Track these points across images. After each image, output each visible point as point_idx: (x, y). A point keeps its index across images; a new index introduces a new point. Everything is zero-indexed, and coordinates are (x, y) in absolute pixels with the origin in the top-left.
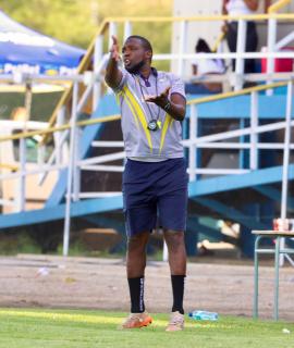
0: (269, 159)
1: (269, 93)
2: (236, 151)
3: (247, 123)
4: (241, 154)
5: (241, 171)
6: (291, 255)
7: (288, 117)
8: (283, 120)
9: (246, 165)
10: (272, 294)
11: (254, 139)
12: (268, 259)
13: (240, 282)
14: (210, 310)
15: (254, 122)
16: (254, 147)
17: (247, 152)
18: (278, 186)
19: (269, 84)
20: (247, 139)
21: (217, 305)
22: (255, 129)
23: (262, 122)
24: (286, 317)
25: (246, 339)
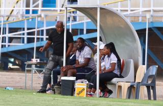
0: (30, 40)
1: (30, 20)
2: (20, 38)
3: (24, 29)
4: (22, 39)
5: (22, 44)
6: (37, 70)
7: (36, 28)
8: (35, 28)
9: (23, 42)
10: (30, 82)
11: (26, 34)
12: (29, 71)
13: (21, 78)
14: (12, 87)
15: (26, 29)
16: (26, 37)
17: (23, 38)
18: (33, 49)
19: (30, 17)
20: (24, 34)
21: (14, 85)
22: (26, 31)
23: (28, 29)
24: (34, 89)
25: (22, 96)
